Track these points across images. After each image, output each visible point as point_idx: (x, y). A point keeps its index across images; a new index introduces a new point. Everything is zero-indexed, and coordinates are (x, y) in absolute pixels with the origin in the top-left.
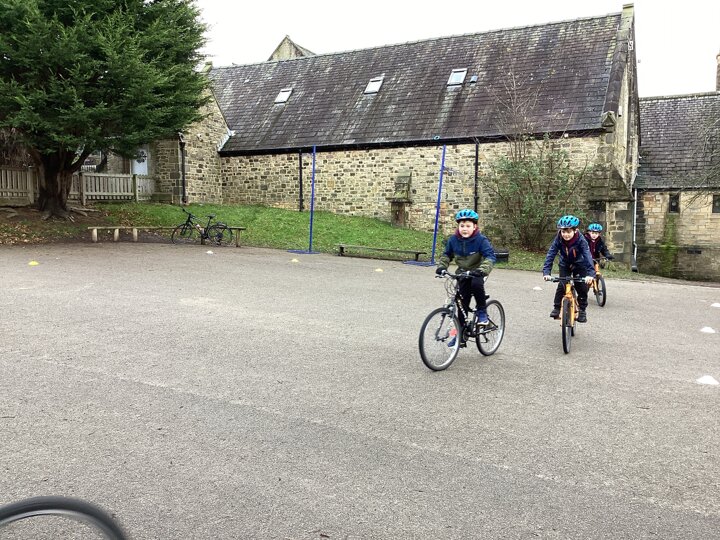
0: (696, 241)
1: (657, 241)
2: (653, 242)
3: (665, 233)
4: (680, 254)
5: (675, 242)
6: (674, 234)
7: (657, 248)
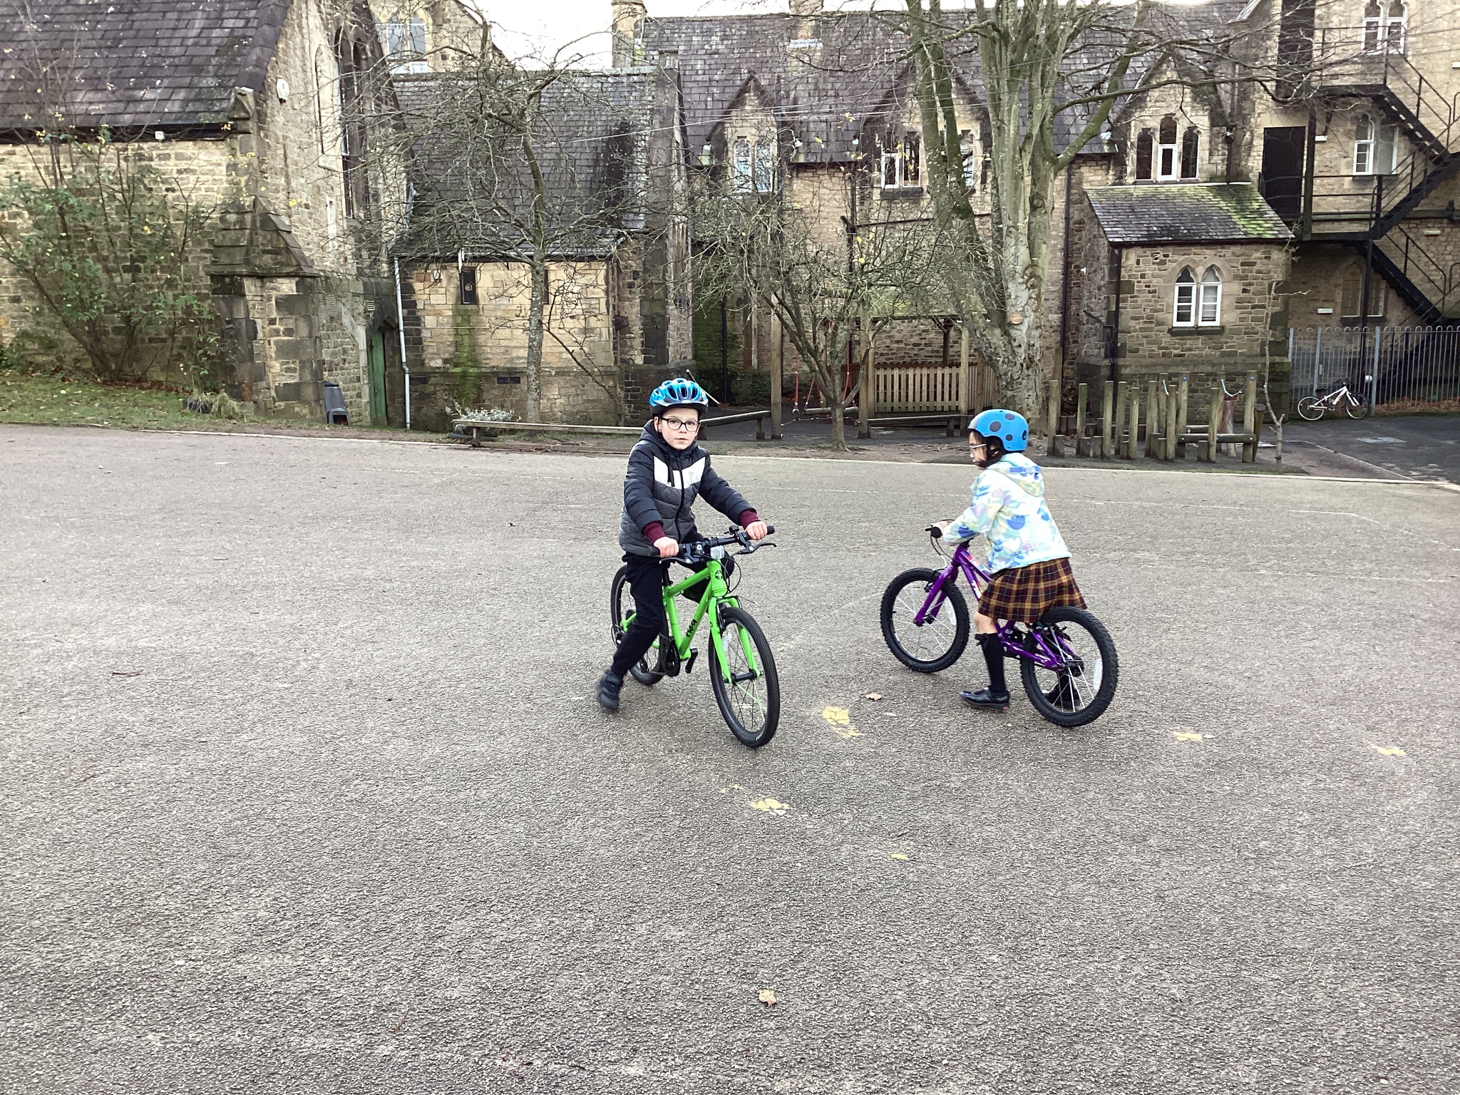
0: (512, 359)
1: (446, 361)
2: (439, 363)
3: (457, 345)
4: (486, 386)
5: (475, 362)
6: (474, 346)
7: (445, 374)
